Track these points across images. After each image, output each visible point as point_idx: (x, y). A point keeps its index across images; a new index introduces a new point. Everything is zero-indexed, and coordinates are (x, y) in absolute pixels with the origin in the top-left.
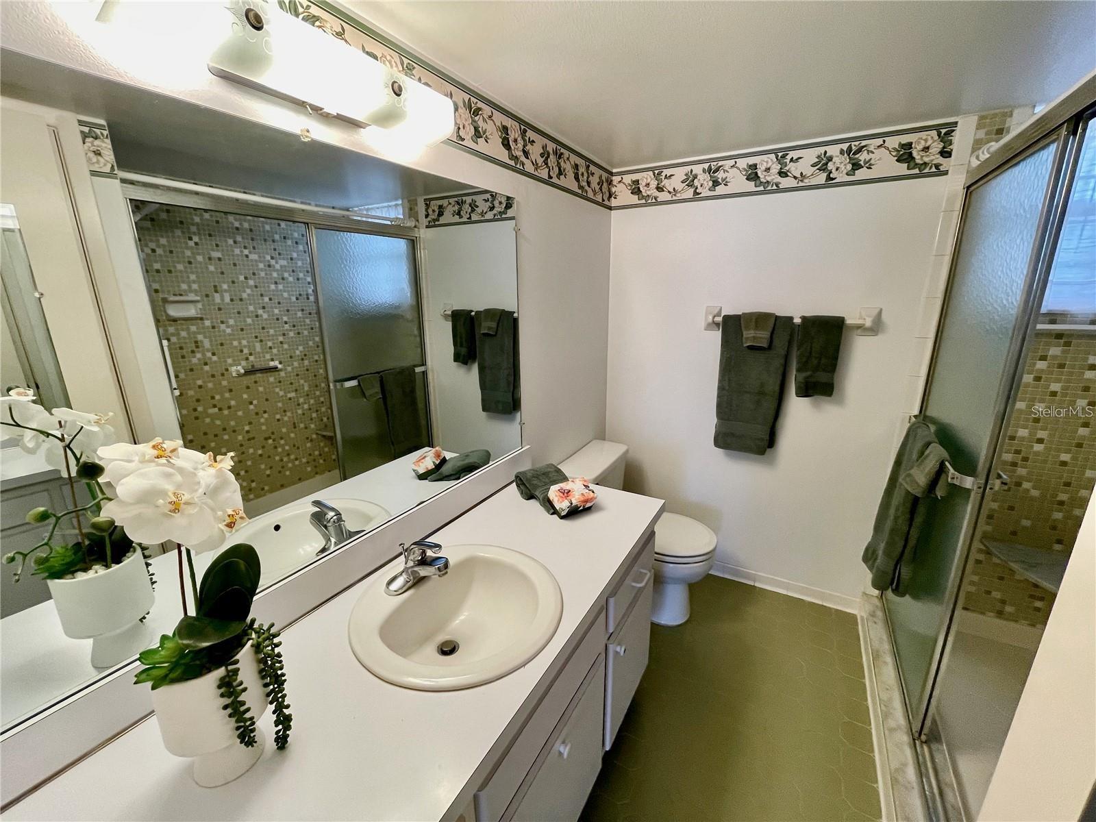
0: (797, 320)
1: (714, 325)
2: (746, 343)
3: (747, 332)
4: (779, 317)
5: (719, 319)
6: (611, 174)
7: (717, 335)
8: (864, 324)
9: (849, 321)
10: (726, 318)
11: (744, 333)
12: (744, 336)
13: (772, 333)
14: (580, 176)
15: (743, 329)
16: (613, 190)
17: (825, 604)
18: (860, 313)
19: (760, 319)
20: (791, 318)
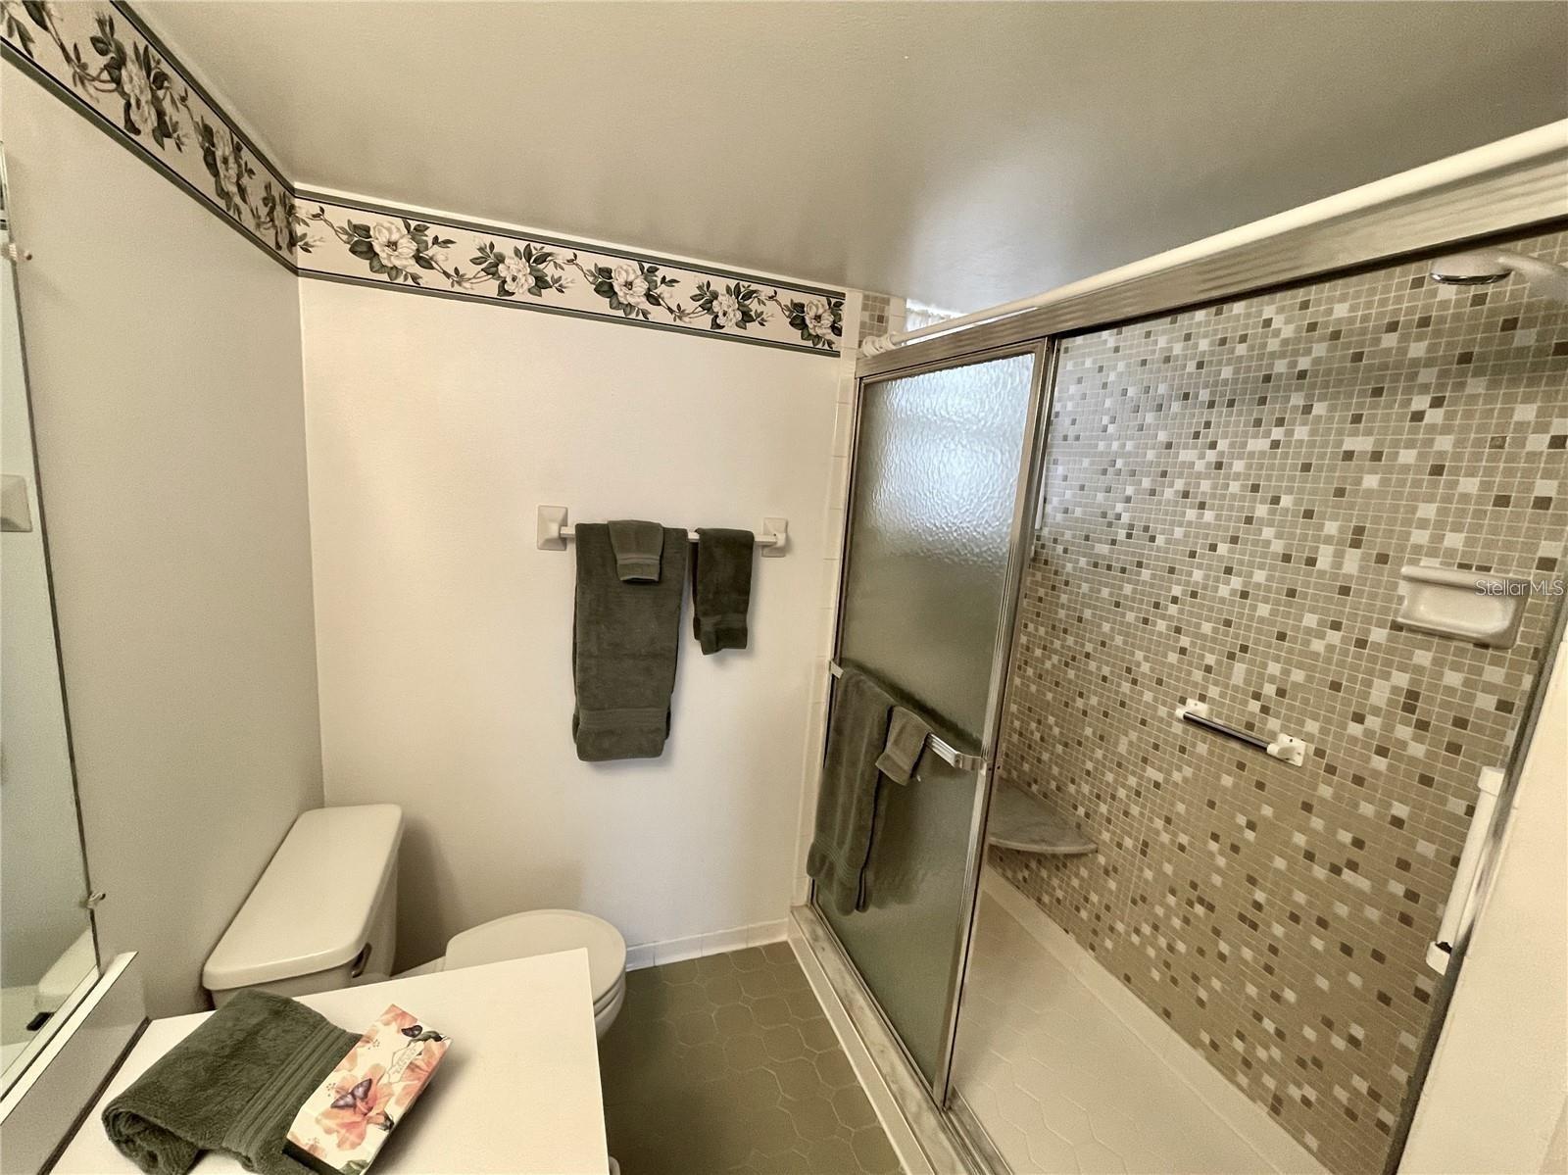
0: (693, 536)
1: (560, 541)
2: (623, 575)
3: (625, 556)
4: (669, 529)
5: (570, 531)
6: (292, 191)
7: (568, 558)
8: (776, 543)
9: (758, 538)
10: (580, 528)
11: (619, 557)
12: (620, 562)
13: (661, 557)
14: (219, 164)
15: (616, 551)
16: (299, 230)
17: (751, 945)
18: (765, 524)
19: (641, 533)
20: (684, 533)
